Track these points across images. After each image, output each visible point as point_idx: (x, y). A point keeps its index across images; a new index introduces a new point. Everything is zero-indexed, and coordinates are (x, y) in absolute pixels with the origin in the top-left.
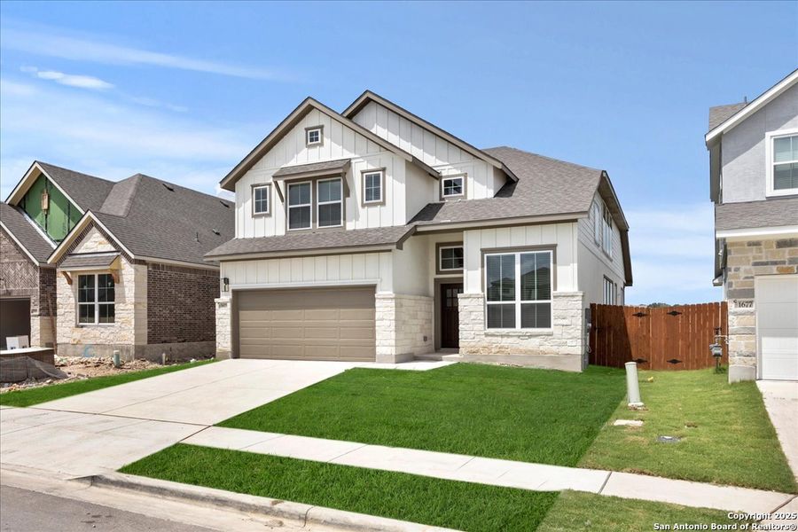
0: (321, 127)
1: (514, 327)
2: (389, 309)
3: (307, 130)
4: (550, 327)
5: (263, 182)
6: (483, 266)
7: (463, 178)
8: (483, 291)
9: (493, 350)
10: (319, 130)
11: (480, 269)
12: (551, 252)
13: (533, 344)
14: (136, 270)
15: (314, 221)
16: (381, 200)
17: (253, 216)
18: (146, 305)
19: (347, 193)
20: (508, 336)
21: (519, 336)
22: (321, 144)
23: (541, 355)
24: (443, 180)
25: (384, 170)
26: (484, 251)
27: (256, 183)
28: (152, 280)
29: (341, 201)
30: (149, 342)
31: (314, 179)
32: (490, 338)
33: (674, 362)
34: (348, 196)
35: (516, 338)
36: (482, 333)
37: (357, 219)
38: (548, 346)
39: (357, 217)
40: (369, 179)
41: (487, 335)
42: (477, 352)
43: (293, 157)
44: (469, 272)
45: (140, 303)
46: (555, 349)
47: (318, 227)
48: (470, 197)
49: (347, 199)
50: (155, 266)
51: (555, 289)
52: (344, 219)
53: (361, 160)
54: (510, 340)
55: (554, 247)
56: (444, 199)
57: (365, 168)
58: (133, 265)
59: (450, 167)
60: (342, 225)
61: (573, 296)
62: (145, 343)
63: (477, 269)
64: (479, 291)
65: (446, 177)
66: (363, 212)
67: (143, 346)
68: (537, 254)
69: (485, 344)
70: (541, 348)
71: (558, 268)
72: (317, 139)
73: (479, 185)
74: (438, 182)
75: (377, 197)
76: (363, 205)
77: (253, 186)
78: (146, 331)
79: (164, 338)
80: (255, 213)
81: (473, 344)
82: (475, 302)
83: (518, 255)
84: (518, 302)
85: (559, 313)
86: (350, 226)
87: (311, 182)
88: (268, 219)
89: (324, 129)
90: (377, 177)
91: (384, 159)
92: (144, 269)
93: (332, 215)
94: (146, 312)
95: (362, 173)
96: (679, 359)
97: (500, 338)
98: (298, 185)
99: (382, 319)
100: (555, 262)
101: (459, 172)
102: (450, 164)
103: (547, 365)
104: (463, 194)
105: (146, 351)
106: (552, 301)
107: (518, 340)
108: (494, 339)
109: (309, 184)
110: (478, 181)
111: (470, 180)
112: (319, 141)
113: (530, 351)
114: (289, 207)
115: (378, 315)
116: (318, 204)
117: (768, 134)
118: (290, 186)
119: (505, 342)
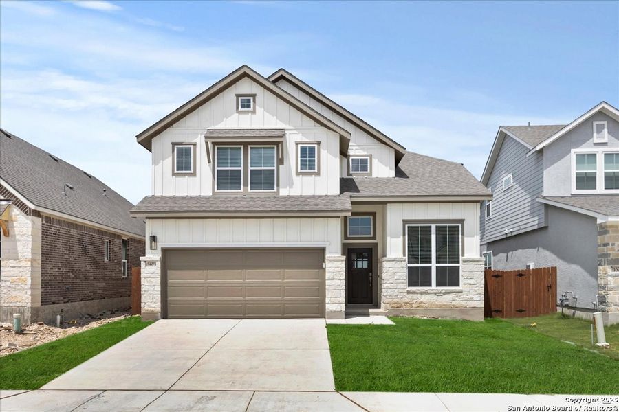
0: (254, 96)
1: (430, 285)
2: (339, 270)
3: (238, 96)
4: (459, 285)
5: (187, 141)
6: (404, 235)
7: (369, 158)
8: (404, 255)
9: (414, 305)
10: (251, 98)
11: (402, 237)
12: (460, 225)
13: (446, 299)
14: (33, 223)
15: (245, 185)
16: (316, 170)
17: (174, 174)
18: (40, 262)
19: (281, 161)
20: (426, 293)
21: (435, 293)
22: (254, 112)
23: (452, 308)
24: (351, 158)
25: (319, 143)
26: (405, 222)
27: (177, 141)
28: (46, 234)
29: (275, 168)
30: (43, 303)
31: (246, 145)
32: (411, 295)
33: (521, 311)
34: (282, 163)
35: (433, 295)
36: (405, 291)
37: (291, 187)
38: (459, 301)
39: (291, 185)
40: (304, 151)
41: (409, 292)
42: (400, 307)
43: (223, 121)
44: (392, 239)
45: (35, 260)
46: (464, 303)
47: (249, 190)
48: (374, 176)
49: (281, 166)
50: (48, 219)
51: (463, 255)
52: (278, 185)
53: (295, 132)
54: (428, 297)
55: (462, 221)
56: (351, 175)
57: (299, 140)
58: (30, 217)
59: (357, 148)
60: (275, 190)
61: (478, 261)
62: (38, 304)
63: (399, 237)
64: (401, 256)
65: (353, 156)
66: (297, 180)
67: (37, 308)
68: (449, 226)
69: (407, 300)
70: (454, 303)
71: (465, 239)
72: (249, 107)
73: (383, 166)
74: (346, 159)
75: (312, 168)
76: (298, 174)
77: (174, 144)
78: (39, 291)
79: (53, 299)
80: (176, 171)
81: (397, 300)
82: (398, 265)
83: (433, 227)
84: (434, 265)
85: (466, 274)
86: (284, 192)
87: (242, 147)
88: (191, 179)
89: (257, 98)
90: (312, 150)
91: (319, 134)
92: (38, 221)
93: (265, 180)
94: (40, 269)
95: (297, 144)
96: (524, 309)
97: (419, 295)
98: (227, 148)
99: (333, 279)
100: (463, 234)
101: (365, 153)
102: (357, 146)
103: (458, 317)
104: (369, 172)
105: (40, 313)
106: (461, 265)
107: (435, 297)
108: (415, 296)
109: (240, 148)
110: (382, 162)
111: (375, 161)
112: (252, 109)
113: (444, 305)
114: (216, 168)
115: (328, 275)
116: (250, 168)
117: (573, 150)
118: (218, 148)
119: (424, 298)
